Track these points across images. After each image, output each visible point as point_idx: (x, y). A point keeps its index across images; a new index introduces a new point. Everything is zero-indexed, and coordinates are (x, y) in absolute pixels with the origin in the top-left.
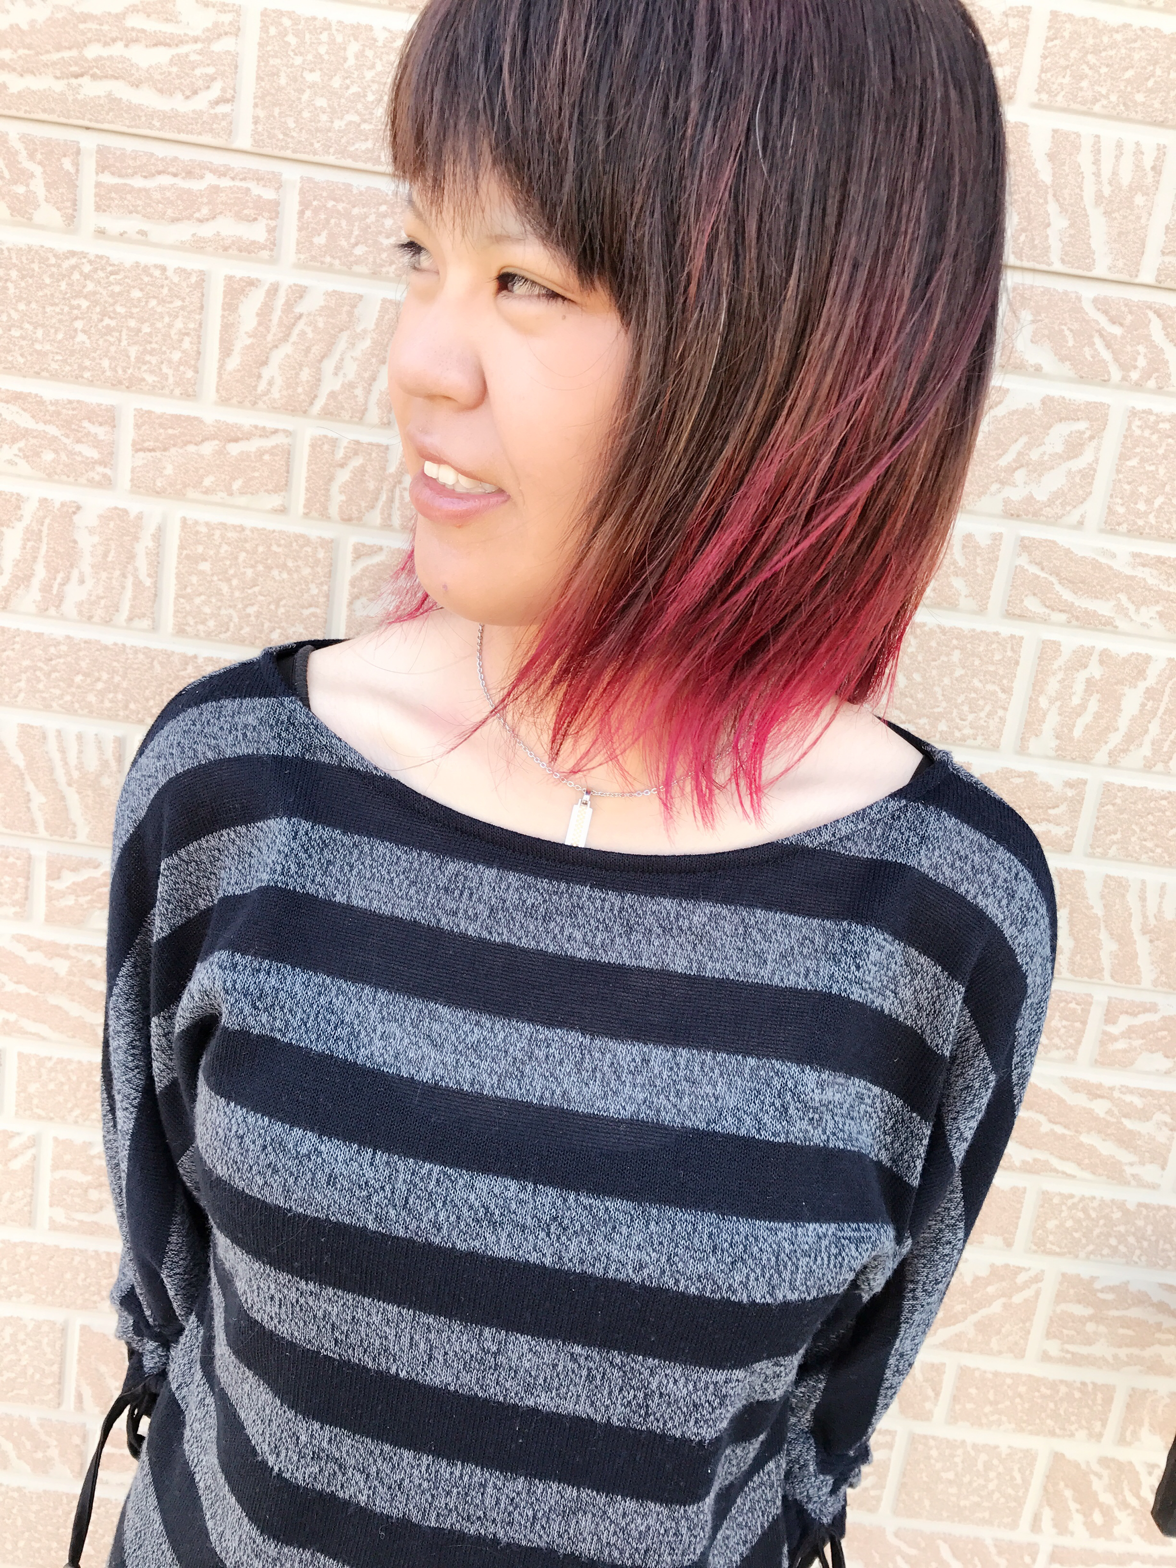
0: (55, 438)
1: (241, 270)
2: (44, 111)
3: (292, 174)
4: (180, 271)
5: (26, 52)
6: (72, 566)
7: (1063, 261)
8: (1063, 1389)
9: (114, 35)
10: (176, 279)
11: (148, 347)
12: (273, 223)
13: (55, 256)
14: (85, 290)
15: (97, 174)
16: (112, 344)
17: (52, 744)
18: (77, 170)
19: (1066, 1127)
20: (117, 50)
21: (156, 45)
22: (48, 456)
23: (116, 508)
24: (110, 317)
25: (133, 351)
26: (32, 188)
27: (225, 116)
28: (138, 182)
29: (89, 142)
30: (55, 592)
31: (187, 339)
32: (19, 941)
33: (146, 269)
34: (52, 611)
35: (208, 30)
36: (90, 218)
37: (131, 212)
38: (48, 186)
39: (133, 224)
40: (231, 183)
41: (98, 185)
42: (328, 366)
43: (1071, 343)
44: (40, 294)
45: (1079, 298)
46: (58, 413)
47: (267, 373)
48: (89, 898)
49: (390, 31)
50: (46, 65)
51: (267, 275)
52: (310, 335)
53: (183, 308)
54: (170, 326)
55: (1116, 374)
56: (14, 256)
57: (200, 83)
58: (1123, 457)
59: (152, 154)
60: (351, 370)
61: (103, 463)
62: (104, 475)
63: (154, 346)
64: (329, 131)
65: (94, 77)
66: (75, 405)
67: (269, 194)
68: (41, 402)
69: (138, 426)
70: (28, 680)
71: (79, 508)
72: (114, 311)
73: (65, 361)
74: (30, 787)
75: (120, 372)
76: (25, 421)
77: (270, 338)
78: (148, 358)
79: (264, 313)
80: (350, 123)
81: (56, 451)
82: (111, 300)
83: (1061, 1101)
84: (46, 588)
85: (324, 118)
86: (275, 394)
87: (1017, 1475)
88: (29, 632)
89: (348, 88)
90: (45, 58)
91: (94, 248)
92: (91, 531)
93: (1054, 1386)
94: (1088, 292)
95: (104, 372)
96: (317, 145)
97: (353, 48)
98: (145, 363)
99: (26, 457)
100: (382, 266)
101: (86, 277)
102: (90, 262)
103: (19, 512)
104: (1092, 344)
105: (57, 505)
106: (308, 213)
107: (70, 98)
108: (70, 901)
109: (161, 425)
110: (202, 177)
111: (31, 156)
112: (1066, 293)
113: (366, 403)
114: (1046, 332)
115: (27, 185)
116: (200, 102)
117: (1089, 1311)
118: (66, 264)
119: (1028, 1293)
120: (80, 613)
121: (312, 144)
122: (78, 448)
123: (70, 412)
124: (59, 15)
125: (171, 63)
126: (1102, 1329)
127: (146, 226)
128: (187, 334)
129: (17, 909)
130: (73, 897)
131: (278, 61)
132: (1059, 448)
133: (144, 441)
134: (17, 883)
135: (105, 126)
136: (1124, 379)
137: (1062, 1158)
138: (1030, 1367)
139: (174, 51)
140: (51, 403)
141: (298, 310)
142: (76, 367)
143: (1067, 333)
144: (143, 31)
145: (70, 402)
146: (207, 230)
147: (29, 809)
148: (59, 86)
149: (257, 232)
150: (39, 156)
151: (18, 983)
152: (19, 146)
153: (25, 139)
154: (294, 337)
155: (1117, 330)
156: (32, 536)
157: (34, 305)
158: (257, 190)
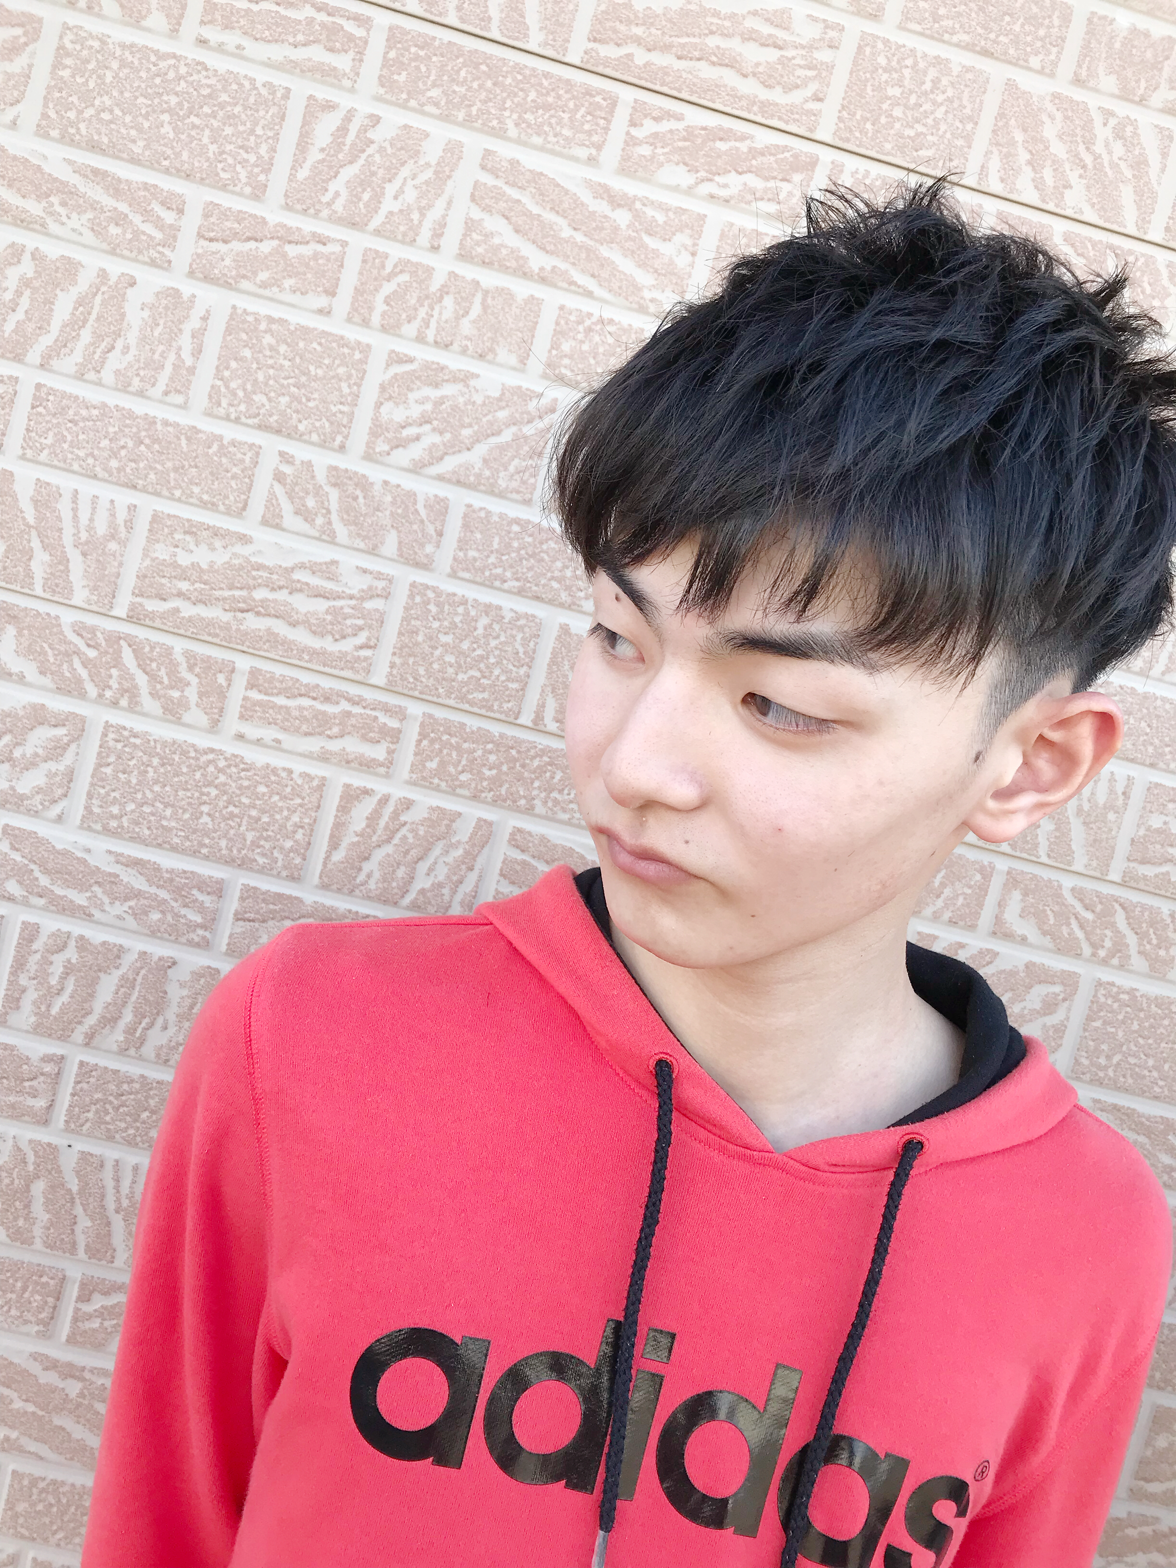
0: (165, 901)
1: (358, 781)
2: (209, 634)
3: (416, 709)
4: (305, 775)
5: (203, 586)
6: (158, 1014)
7: (1049, 856)
9: (281, 583)
10: (300, 782)
11: (265, 834)
12: (392, 747)
13: (196, 751)
14: (217, 782)
15: (246, 689)
16: (232, 828)
17: (108, 1175)
18: (229, 685)
20: (282, 596)
21: (316, 596)
22: (155, 916)
23: (209, 967)
24: (235, 806)
25: (250, 836)
26: (186, 693)
27: (366, 659)
28: (281, 701)
29: (244, 663)
30: (137, 1035)
31: (301, 831)
32: (35, 1359)
33: (274, 771)
34: (132, 1051)
35: (363, 591)
36: (232, 723)
37: (269, 724)
38: (201, 695)
39: (269, 734)
40: (363, 711)
41: (245, 699)
42: (423, 867)
43: (1052, 922)
44: (176, 779)
45: (1060, 887)
46: (172, 880)
47: (367, 867)
48: (115, 1322)
49: (516, 612)
50: (217, 599)
51: (381, 787)
52: (411, 840)
53: (301, 805)
54: (287, 819)
55: (1087, 951)
56: (159, 746)
57: (350, 631)
58: (1089, 1019)
59: (298, 680)
60: (441, 873)
61: (204, 927)
62: (204, 938)
63: (270, 833)
64: (453, 681)
65: (258, 614)
66: (188, 875)
67: (393, 723)
68: (157, 869)
69: (242, 899)
70: (97, 1112)
71: (174, 963)
72: (240, 802)
73: (187, 838)
74: (79, 1210)
75: (235, 852)
76: (139, 883)
77: (374, 839)
78: (262, 843)
79: (373, 819)
80: (472, 677)
81: (163, 912)
82: (238, 792)
84: (130, 1031)
85: (451, 670)
86: (372, 885)
88: (106, 1068)
89: (474, 650)
90: (218, 593)
91: (231, 748)
92: (182, 985)
94: (1068, 882)
95: (220, 850)
96: (441, 690)
97: (484, 621)
98: (259, 847)
99: (135, 915)
100: (482, 791)
101: (220, 770)
102: (226, 759)
103: (118, 961)
104: (1068, 924)
105: (155, 959)
106: (425, 743)
107: (234, 628)
108: (96, 1324)
109: (264, 900)
110: (338, 703)
111: (191, 668)
112: (1050, 881)
113: (451, 901)
114: (1032, 910)
115: (183, 691)
116: (347, 646)
118: (204, 758)
120: (158, 1056)
121: (437, 689)
122: (184, 911)
123: (183, 881)
124: (236, 562)
125: (327, 612)
127: (280, 736)
128: (302, 827)
129: (41, 1328)
130: (99, 1320)
131: (418, 623)
132: (1038, 1006)
133: (246, 912)
134: (46, 1302)
135: (262, 653)
136: (1094, 955)
139: (332, 603)
140: (167, 871)
141: (403, 818)
142: (195, 843)
143: (1049, 912)
144: (307, 584)
145: (185, 872)
146: (334, 746)
147: (73, 1231)
148: (226, 617)
149: (379, 752)
150: (197, 670)
151: (27, 1401)
152: (181, 659)
153: (189, 655)
154: (396, 841)
155: (1089, 916)
156: (127, 983)
157: (168, 788)
158: (383, 718)
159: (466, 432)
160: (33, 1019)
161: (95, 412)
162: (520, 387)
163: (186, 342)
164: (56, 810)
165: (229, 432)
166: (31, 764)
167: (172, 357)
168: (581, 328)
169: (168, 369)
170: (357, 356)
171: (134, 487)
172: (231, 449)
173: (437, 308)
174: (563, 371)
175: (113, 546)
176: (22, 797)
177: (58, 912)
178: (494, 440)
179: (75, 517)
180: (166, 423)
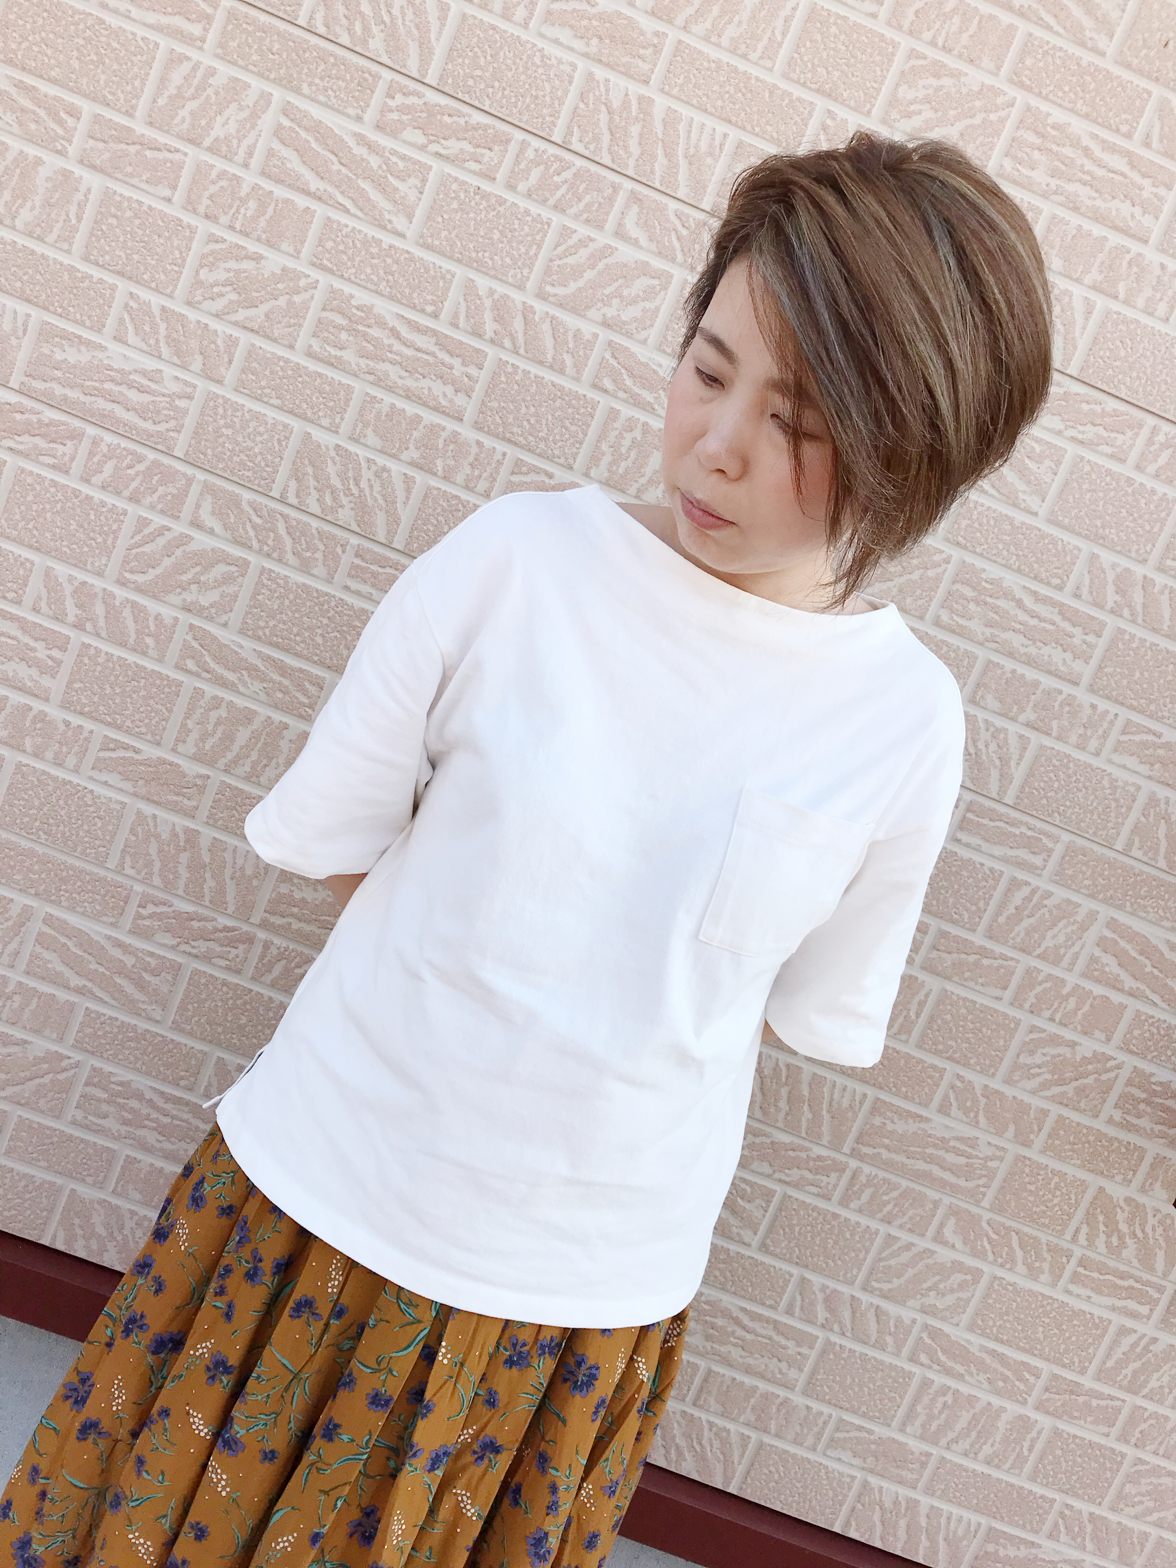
8: (1116, 1144)
19: (1161, 971)
83: (1162, 954)
87: (1073, 1196)
93: (1111, 1140)
117: (1143, 1096)
119: (1112, 1075)
126: (1149, 1109)
137: (1154, 991)
138: (1098, 1124)
159: (952, 113)
160: (606, 474)
161: (713, 65)
162: (993, 86)
163: (779, 23)
164: (643, 334)
165: (797, 92)
166: (634, 301)
167: (769, 33)
168: (1040, 51)
169: (765, 40)
170: (890, 50)
171: (730, 122)
172: (798, 104)
173: (948, 22)
174: (1024, 79)
175: (709, 160)
176: (624, 323)
177: (635, 405)
178: (969, 121)
179: (689, 137)
180: (758, 79)
